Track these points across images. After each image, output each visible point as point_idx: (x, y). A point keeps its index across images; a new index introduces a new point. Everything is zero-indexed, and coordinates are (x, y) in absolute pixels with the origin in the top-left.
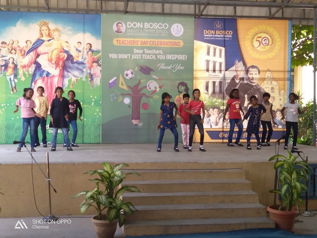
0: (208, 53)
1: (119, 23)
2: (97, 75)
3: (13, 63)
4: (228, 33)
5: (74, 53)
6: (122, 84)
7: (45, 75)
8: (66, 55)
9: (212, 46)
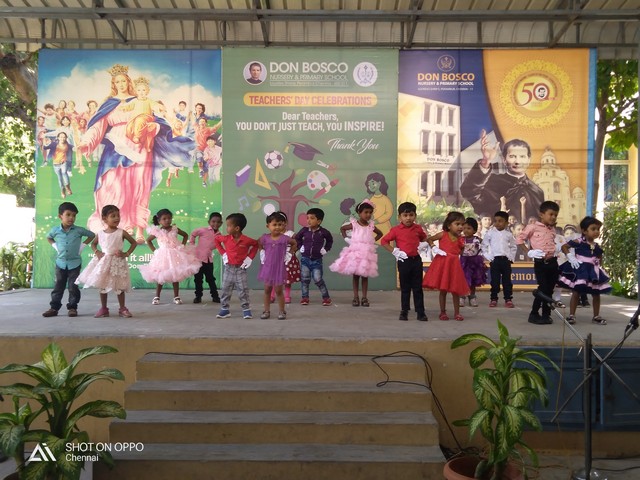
0: (427, 118)
1: (256, 64)
2: (215, 162)
3: (65, 142)
4: (466, 77)
5: (172, 122)
6: (261, 179)
7: (120, 163)
8: (158, 126)
9: (434, 104)
